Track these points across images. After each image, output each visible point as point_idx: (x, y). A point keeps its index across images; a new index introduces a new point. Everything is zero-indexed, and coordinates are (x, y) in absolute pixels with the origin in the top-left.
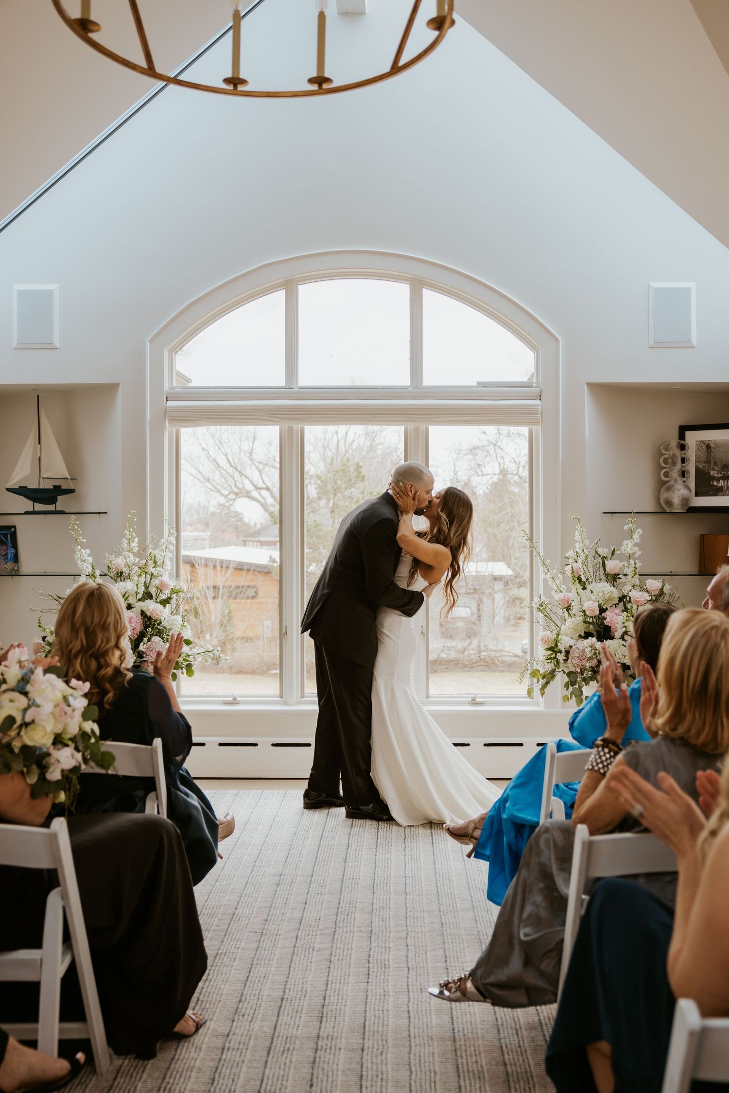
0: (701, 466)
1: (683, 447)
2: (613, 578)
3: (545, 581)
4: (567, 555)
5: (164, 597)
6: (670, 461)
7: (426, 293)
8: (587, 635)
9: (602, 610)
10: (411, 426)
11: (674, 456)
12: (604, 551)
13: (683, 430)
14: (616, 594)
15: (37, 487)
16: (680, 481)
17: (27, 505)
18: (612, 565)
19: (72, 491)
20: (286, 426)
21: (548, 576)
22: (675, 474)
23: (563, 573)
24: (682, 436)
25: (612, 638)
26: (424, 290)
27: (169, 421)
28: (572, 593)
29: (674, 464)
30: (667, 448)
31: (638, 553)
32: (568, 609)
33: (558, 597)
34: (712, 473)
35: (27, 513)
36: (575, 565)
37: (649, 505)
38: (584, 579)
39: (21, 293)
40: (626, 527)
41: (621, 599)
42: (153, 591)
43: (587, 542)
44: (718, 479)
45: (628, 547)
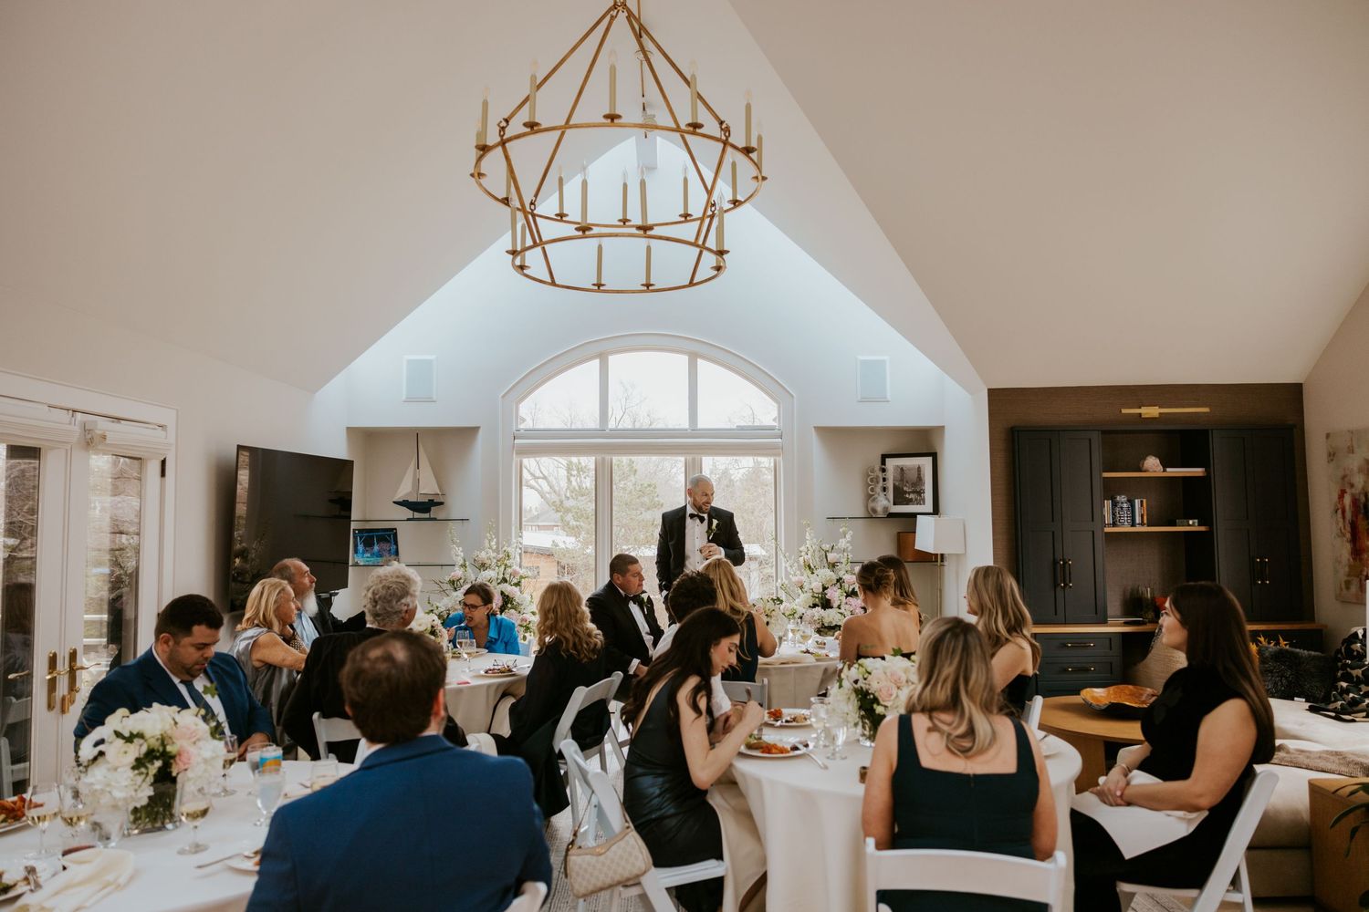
0: (897, 484)
1: (884, 470)
2: (833, 566)
3: (786, 567)
4: (801, 549)
5: (515, 581)
6: (875, 480)
7: (699, 361)
8: (815, 606)
9: (825, 588)
10: (690, 458)
11: (878, 476)
12: (827, 547)
13: (884, 457)
14: (835, 577)
15: (415, 500)
16: (882, 494)
17: (409, 513)
18: (832, 557)
19: (442, 503)
20: (599, 457)
21: (788, 565)
22: (878, 489)
23: (798, 562)
24: (883, 463)
25: (832, 608)
26: (698, 360)
27: (517, 454)
28: (804, 577)
29: (878, 482)
30: (873, 471)
31: (850, 548)
32: (801, 587)
33: (794, 579)
34: (905, 488)
35: (408, 520)
36: (806, 556)
37: (860, 512)
38: (812, 567)
39: (409, 362)
40: (841, 530)
41: (838, 581)
42: (507, 577)
43: (815, 540)
44: (909, 493)
45: (843, 543)
